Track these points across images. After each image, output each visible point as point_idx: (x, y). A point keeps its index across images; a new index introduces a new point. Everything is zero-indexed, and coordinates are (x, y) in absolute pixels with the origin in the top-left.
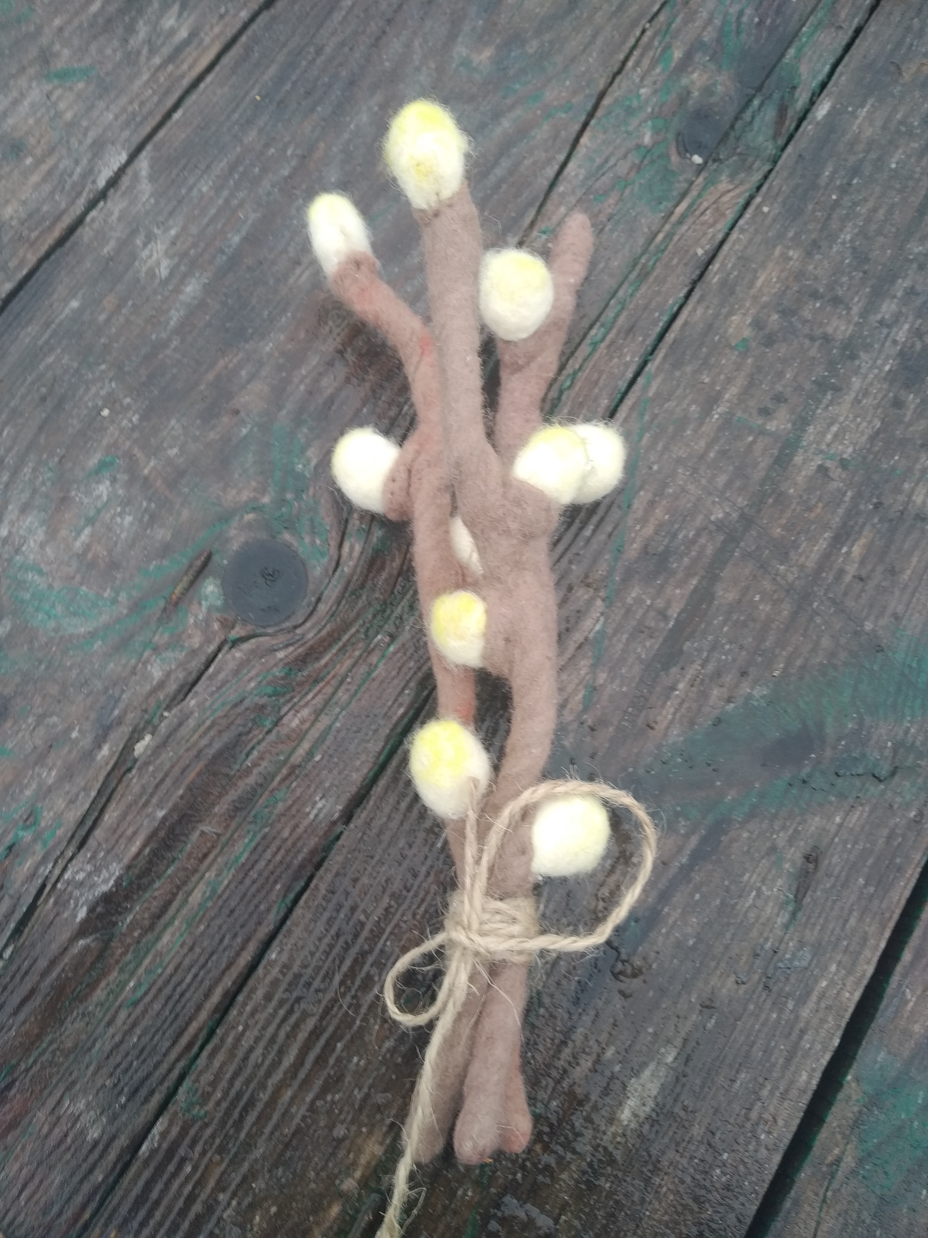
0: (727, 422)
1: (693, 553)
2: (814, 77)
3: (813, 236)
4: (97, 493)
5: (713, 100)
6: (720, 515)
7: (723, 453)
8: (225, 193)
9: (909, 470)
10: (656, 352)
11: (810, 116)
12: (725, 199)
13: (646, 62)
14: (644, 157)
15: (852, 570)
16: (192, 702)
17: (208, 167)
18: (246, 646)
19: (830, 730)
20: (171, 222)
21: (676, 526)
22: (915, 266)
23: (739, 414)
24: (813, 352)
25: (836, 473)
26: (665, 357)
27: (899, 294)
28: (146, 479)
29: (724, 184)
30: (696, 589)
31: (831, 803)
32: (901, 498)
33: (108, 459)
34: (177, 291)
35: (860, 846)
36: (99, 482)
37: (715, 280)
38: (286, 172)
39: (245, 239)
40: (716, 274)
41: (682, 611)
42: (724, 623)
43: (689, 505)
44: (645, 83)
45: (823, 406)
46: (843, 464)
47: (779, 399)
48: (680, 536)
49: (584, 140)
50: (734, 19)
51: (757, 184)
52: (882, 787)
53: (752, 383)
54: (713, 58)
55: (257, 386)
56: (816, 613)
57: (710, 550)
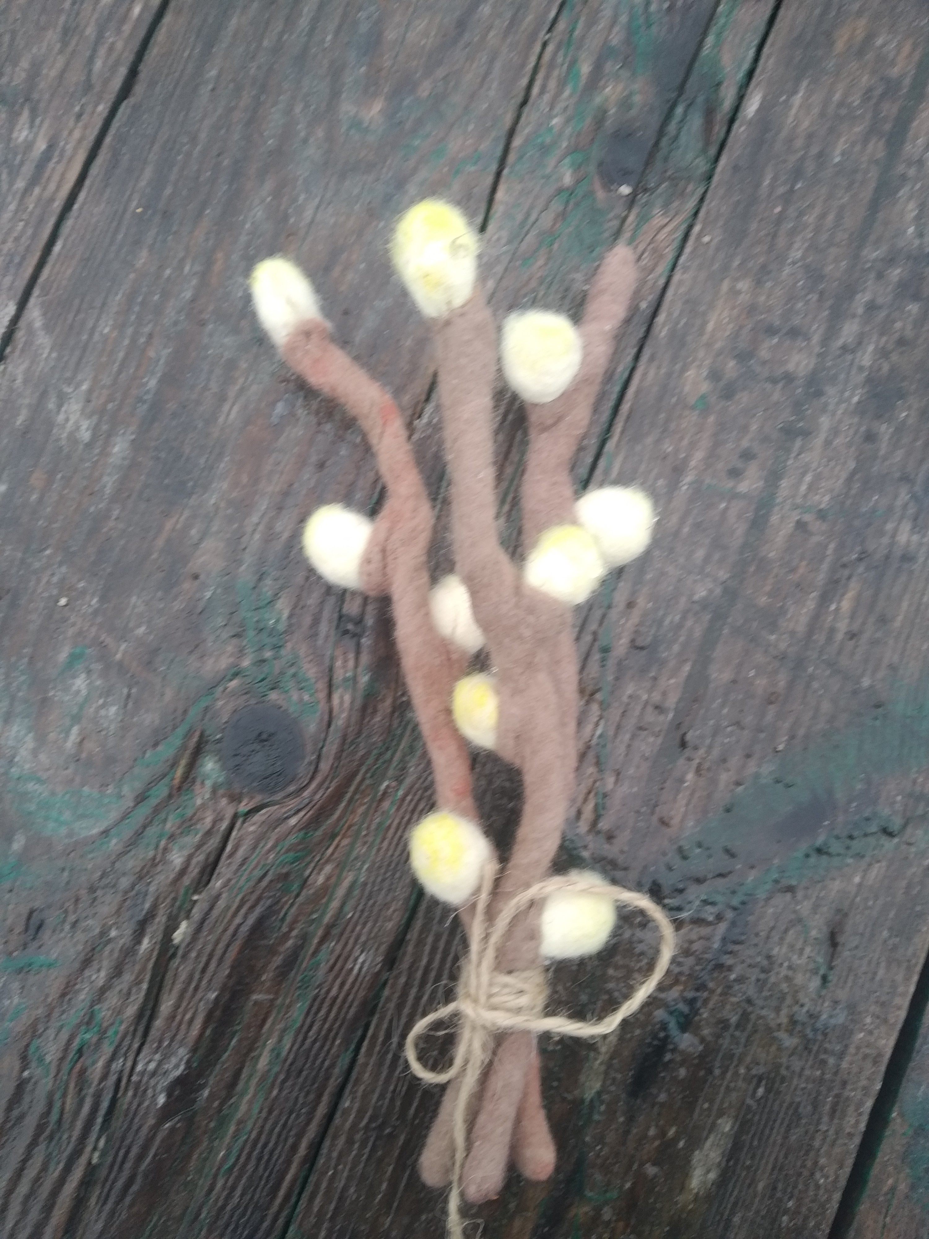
0: (697, 490)
1: (682, 639)
2: (739, 67)
3: (762, 260)
4: (75, 688)
5: (633, 112)
6: (704, 593)
7: (697, 526)
8: (130, 331)
9: (890, 509)
10: (613, 429)
11: (740, 115)
12: (662, 236)
13: (552, 84)
14: (567, 202)
15: (842, 626)
16: (217, 884)
17: (104, 304)
18: (258, 818)
19: (840, 795)
20: (79, 377)
21: (661, 613)
22: (872, 275)
23: (708, 481)
24: (776, 397)
25: (816, 526)
26: (623, 432)
27: (860, 311)
28: (120, 664)
29: (658, 220)
30: (689, 677)
31: (848, 865)
32: (885, 540)
33: (78, 650)
34: (104, 453)
35: (880, 902)
36: (74, 677)
37: (663, 334)
38: (188, 295)
39: (161, 381)
40: (663, 327)
41: (680, 700)
42: (723, 705)
43: (671, 588)
44: (555, 112)
45: (793, 455)
46: (822, 515)
47: (747, 456)
48: (667, 622)
49: (500, 195)
50: (640, 11)
51: (694, 211)
52: (896, 840)
53: (717, 444)
54: (626, 63)
55: (209, 544)
56: (812, 678)
57: (698, 633)
